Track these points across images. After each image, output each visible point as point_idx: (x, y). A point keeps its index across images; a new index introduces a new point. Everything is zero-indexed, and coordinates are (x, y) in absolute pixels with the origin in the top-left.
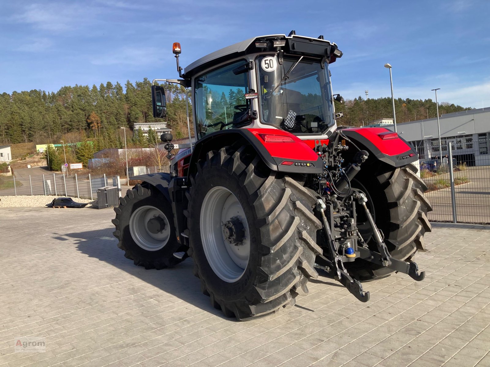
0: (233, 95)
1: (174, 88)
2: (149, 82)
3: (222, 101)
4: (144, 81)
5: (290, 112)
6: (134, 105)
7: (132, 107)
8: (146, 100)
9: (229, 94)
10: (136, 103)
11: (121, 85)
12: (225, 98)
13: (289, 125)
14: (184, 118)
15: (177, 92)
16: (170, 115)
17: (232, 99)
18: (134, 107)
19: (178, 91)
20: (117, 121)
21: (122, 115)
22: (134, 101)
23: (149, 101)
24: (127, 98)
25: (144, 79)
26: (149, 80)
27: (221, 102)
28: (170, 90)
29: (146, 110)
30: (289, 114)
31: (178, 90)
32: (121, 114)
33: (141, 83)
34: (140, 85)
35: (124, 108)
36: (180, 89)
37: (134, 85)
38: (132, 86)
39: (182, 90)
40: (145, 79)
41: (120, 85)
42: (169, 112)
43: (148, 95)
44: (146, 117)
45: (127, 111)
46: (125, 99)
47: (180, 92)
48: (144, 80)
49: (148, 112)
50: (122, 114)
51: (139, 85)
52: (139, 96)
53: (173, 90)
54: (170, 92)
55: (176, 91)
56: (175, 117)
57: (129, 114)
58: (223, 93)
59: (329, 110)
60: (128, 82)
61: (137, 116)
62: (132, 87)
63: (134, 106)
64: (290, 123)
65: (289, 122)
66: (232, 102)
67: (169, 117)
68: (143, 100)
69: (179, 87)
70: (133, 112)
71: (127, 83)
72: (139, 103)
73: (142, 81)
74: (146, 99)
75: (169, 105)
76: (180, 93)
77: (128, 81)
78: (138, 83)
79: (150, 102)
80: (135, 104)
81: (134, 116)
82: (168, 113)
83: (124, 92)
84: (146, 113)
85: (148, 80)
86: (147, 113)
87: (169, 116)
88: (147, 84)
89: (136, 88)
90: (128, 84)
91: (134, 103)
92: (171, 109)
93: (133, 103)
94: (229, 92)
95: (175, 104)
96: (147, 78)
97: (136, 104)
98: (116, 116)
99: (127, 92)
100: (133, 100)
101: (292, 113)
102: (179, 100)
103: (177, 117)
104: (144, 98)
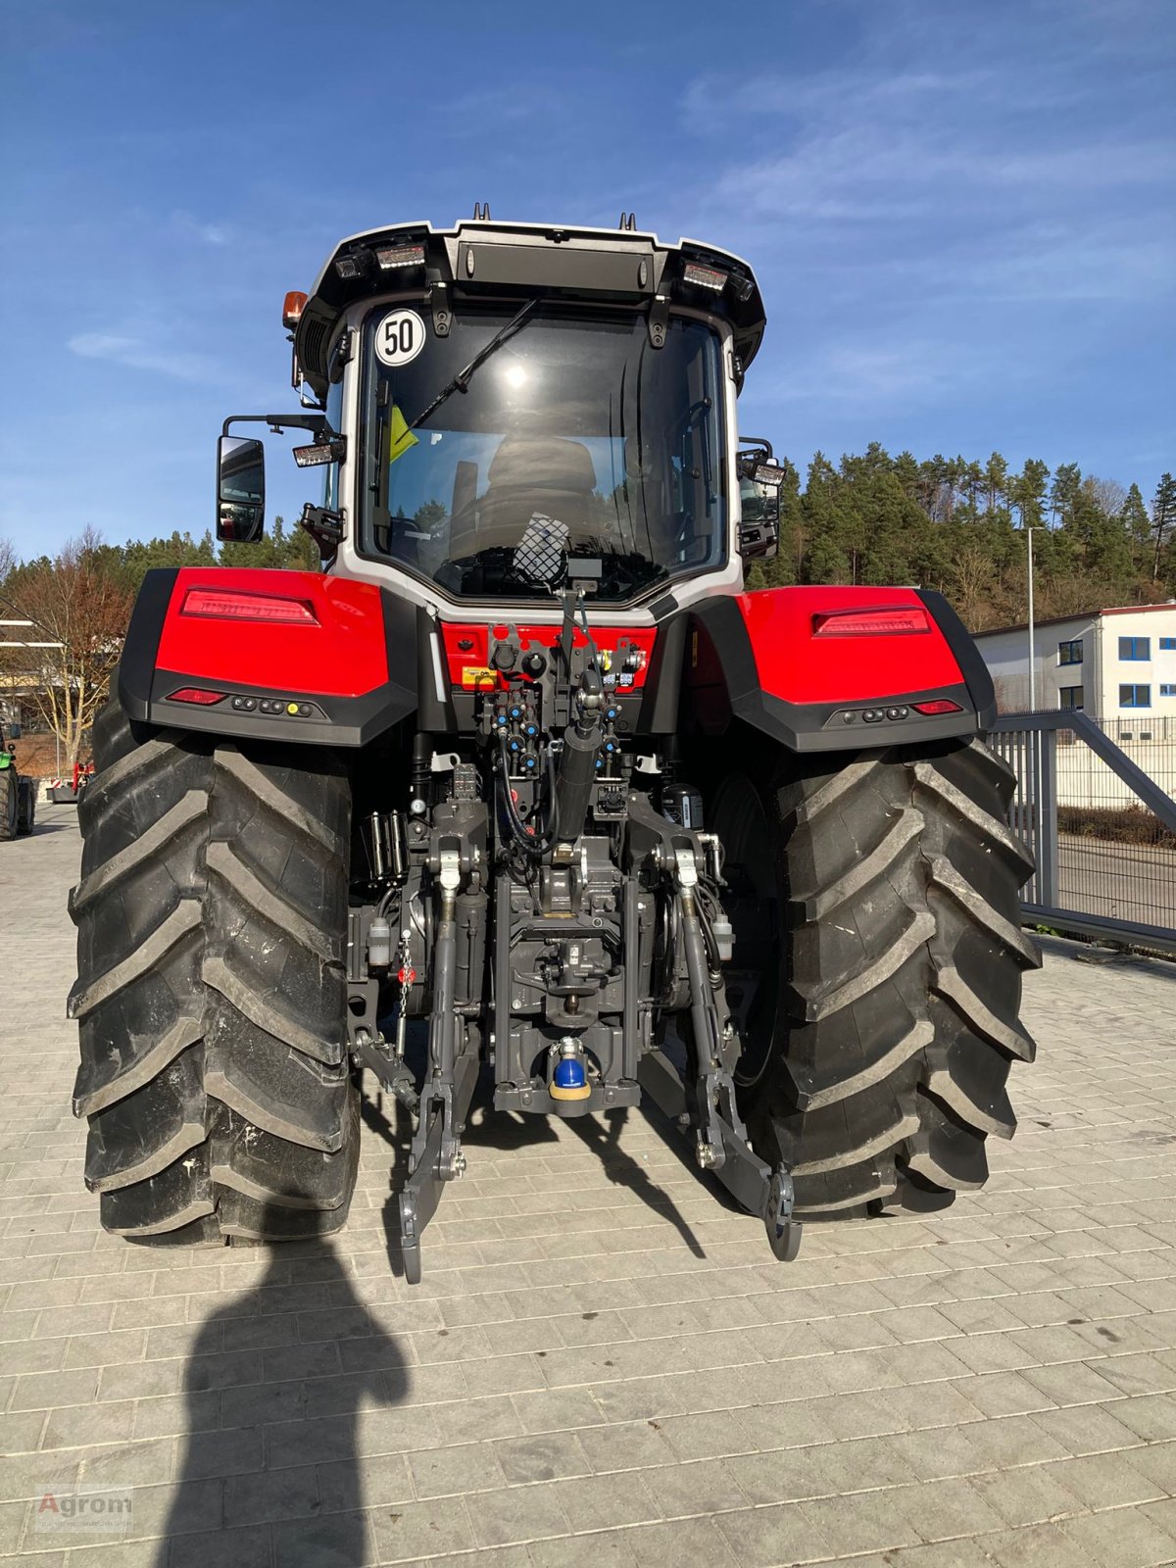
0: (1171, 495)
1: (966, 473)
2: (884, 455)
3: (1129, 514)
4: (869, 454)
5: (535, 519)
6: (824, 529)
7: (819, 535)
8: (864, 514)
9: (1159, 492)
10: (831, 525)
11: (796, 469)
12: (1140, 506)
13: (532, 568)
14: (981, 573)
15: (975, 488)
16: (936, 563)
17: (1169, 507)
18: (824, 536)
19: (980, 484)
20: (770, 580)
21: (786, 561)
22: (828, 517)
23: (874, 516)
24: (806, 509)
25: (871, 446)
26: (886, 451)
27: (1123, 520)
28: (952, 479)
29: (862, 547)
30: (532, 527)
31: (977, 479)
32: (782, 558)
33: (858, 461)
34: (853, 467)
35: (793, 541)
36: (985, 478)
37: (836, 466)
38: (830, 470)
39: (992, 479)
40: (873, 448)
41: (794, 467)
42: (934, 553)
43: (874, 497)
44: (859, 567)
45: (801, 549)
46: (800, 510)
47: (985, 487)
48: (868, 451)
49: (866, 552)
50: (786, 557)
51: (850, 466)
52: (844, 500)
53: (961, 481)
54: (951, 487)
55: (973, 483)
56: (953, 568)
57: (808, 558)
58: (1134, 488)
59: (708, 515)
60: (819, 457)
61: (830, 564)
62: (831, 474)
63: (827, 533)
64: (539, 562)
65: (532, 556)
66: (1166, 519)
67: (933, 570)
68: (855, 514)
69: (985, 471)
70: (820, 553)
71: (813, 463)
72: (841, 524)
73: (861, 452)
74: (865, 510)
75: (937, 531)
76: (983, 490)
77: (819, 454)
78: (848, 461)
79: (878, 520)
80: (829, 529)
81: (823, 564)
82: (932, 554)
83: (802, 491)
84: (860, 556)
85: (880, 450)
86: (864, 555)
87: (934, 567)
88: (877, 463)
89: (842, 476)
90: (820, 463)
91: (825, 523)
92: (942, 542)
93: (823, 525)
94: (1159, 485)
95: (960, 527)
96: (880, 445)
97: (832, 529)
98: (767, 565)
99: (808, 490)
100: (825, 515)
101: (544, 523)
102: (975, 515)
103: (959, 571)
104: (859, 509)
